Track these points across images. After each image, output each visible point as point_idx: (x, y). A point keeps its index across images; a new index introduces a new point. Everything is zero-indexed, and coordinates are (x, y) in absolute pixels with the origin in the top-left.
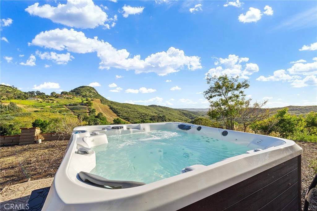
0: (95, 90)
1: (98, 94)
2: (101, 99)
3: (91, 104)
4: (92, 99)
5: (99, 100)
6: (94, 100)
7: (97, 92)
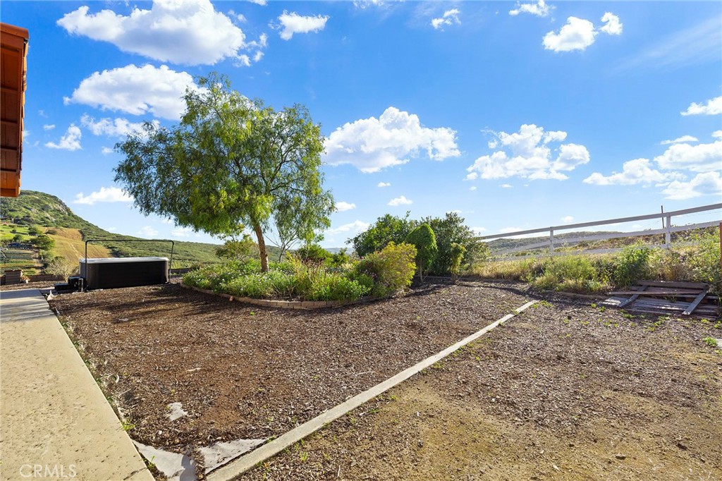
0: (61, 203)
1: (73, 216)
2: (84, 228)
3: (48, 243)
4: (51, 228)
5: (76, 231)
6: (58, 231)
7: (68, 210)
